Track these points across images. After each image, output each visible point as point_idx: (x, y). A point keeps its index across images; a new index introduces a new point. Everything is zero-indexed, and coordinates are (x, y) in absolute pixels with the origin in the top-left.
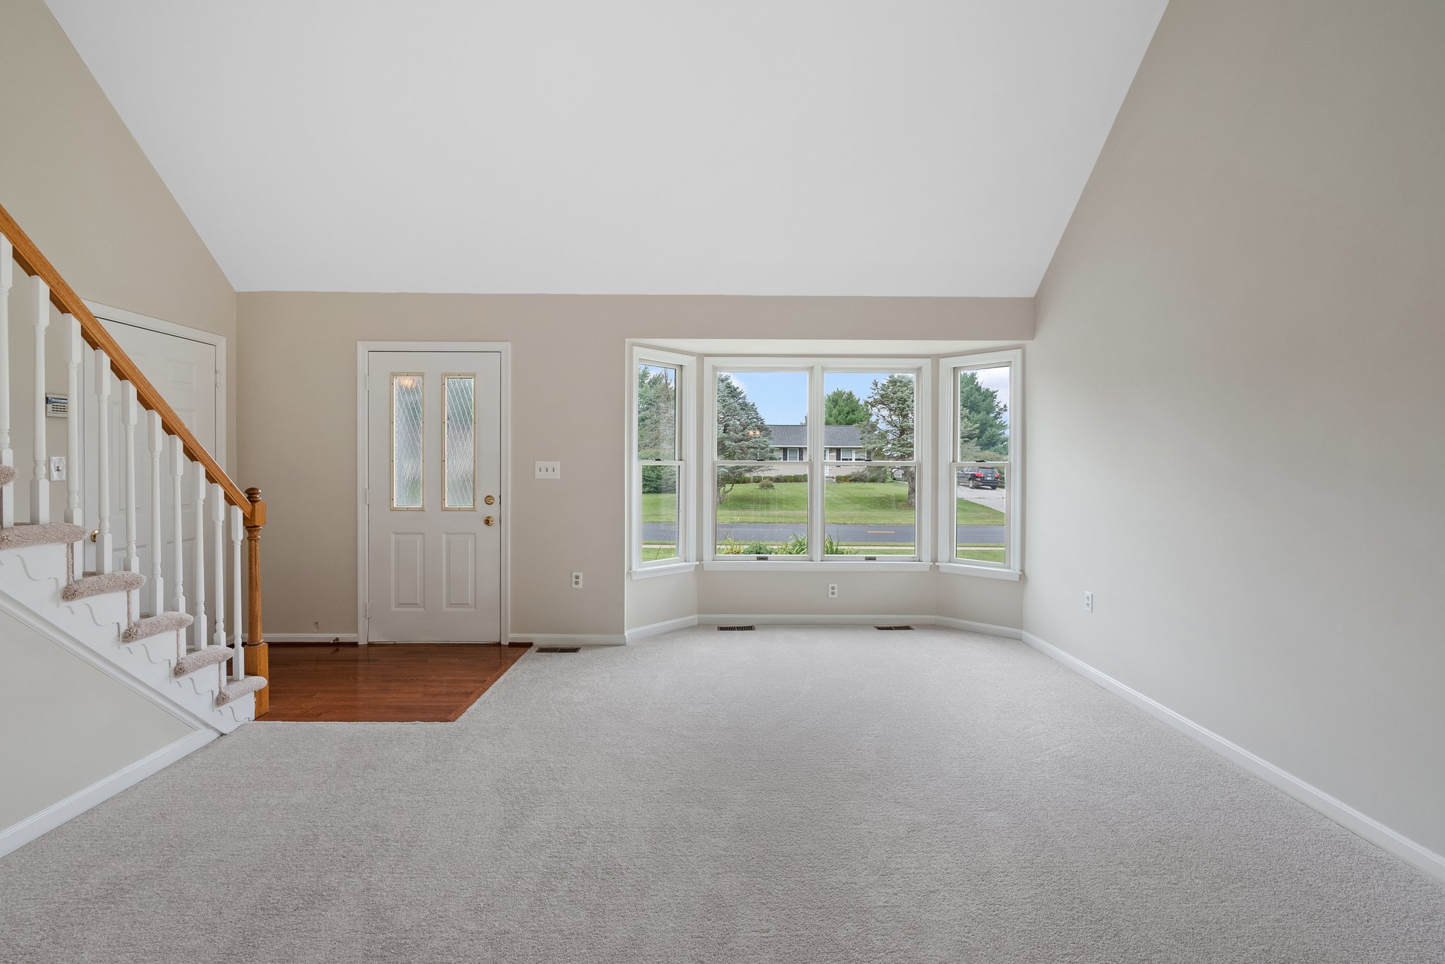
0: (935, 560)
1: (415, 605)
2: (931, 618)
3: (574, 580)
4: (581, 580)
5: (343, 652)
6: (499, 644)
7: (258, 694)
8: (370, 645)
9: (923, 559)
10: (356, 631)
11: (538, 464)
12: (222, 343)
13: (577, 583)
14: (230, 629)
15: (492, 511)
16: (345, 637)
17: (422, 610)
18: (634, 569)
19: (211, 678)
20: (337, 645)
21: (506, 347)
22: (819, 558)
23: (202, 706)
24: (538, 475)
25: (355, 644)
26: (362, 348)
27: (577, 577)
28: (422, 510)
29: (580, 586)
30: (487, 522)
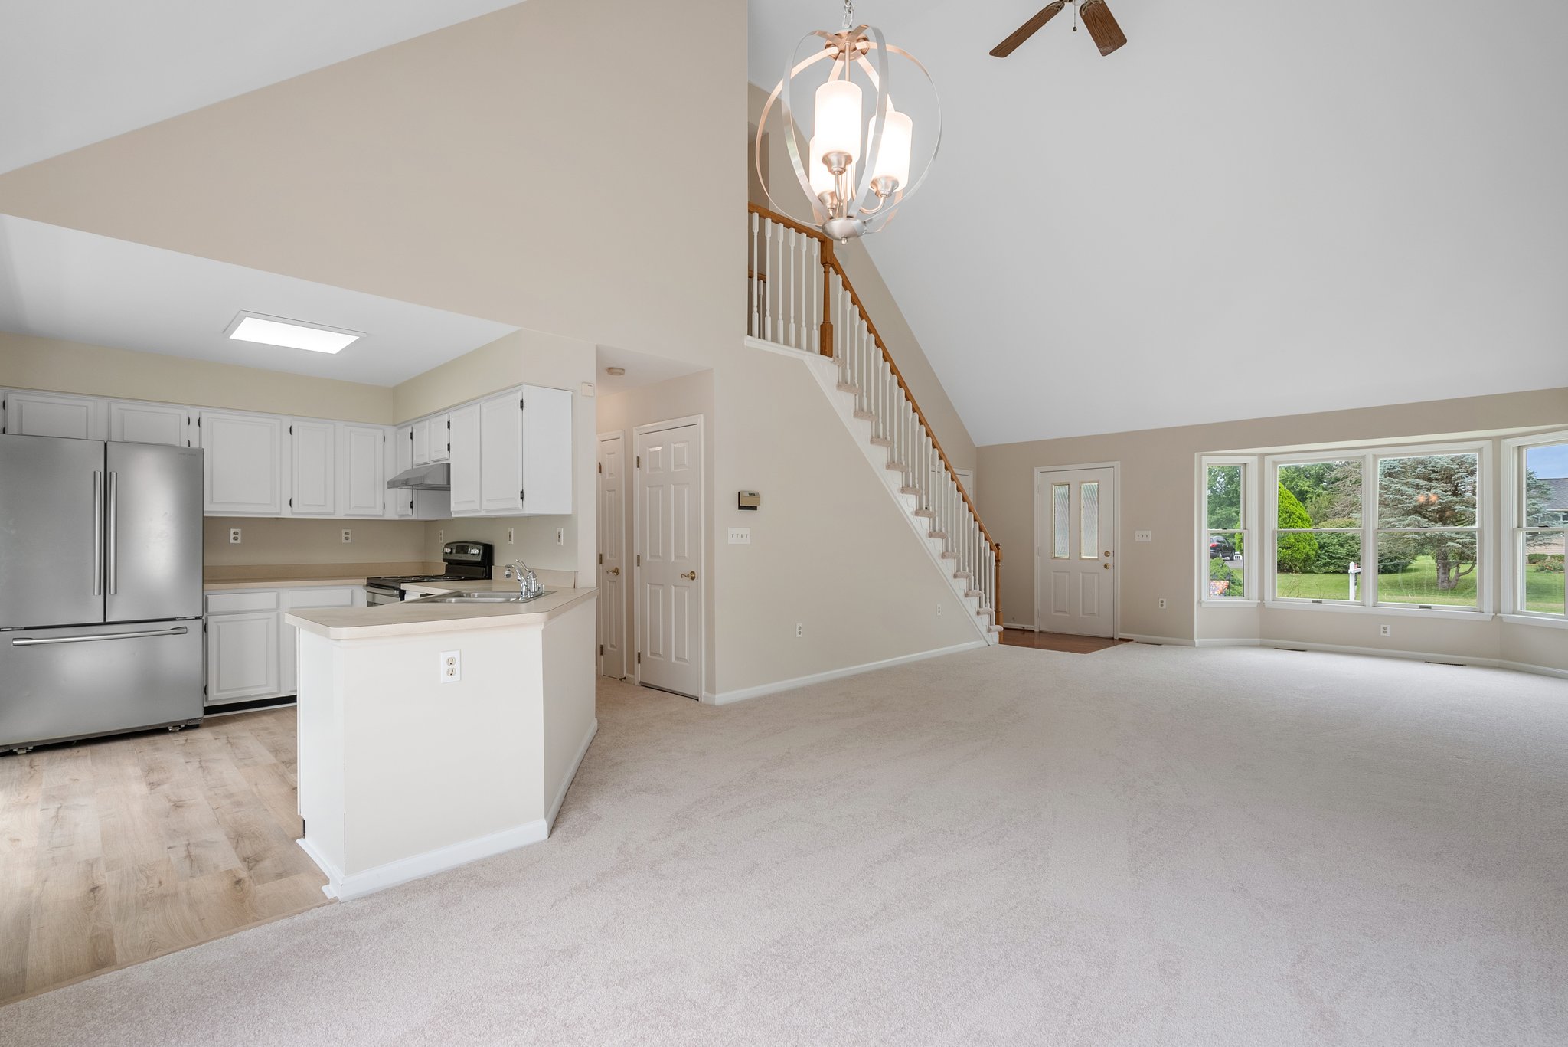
0: (1497, 611)
1: (1065, 612)
2: (1496, 661)
3: (1160, 603)
4: (1164, 604)
5: (1027, 635)
6: (1113, 638)
7: (1000, 633)
8: (1041, 632)
9: (1485, 610)
10: (1034, 624)
11: (1137, 533)
12: (971, 474)
13: (1162, 605)
14: (990, 602)
15: (1109, 560)
16: (1028, 627)
17: (1068, 615)
18: (1203, 600)
19: (985, 620)
20: (1024, 630)
21: (1117, 464)
22: (1371, 603)
23: (984, 630)
24: (1137, 539)
25: (1033, 631)
26: (1037, 471)
27: (1162, 602)
28: (1068, 559)
29: (1165, 607)
30: (1106, 566)
